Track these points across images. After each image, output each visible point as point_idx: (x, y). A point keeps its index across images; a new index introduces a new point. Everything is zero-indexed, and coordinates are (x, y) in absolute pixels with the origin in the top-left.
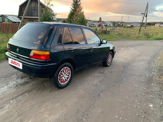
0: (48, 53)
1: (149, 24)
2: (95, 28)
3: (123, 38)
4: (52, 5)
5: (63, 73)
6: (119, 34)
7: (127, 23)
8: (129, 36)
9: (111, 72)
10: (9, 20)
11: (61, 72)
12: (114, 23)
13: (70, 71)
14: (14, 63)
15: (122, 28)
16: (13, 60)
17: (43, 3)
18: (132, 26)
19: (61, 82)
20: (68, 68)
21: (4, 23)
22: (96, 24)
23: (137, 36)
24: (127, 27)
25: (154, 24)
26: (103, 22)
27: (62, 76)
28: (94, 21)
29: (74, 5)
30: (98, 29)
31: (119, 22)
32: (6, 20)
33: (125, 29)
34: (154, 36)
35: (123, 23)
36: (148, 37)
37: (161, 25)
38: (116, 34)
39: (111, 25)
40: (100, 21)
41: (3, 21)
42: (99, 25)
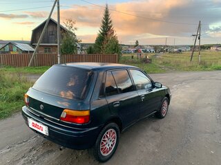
0: (87, 113)
1: (203, 47)
2: (130, 55)
3: (170, 68)
4: (76, 29)
5: (106, 139)
6: (164, 63)
7: (172, 47)
8: (178, 65)
9: (169, 128)
10: (18, 49)
11: (104, 138)
12: (156, 48)
13: (115, 135)
14: (36, 126)
15: (167, 54)
16: (35, 122)
17: (64, 26)
18: (180, 51)
19: (104, 153)
20: (113, 131)
21: (12, 53)
22: (132, 50)
23: (189, 65)
24: (174, 53)
25: (209, 47)
26: (141, 46)
27: (105, 143)
28: (129, 46)
29: (104, 27)
30: (135, 56)
31: (161, 46)
32: (15, 49)
33: (171, 55)
34: (213, 65)
35: (167, 46)
36: (204, 66)
37: (218, 48)
38: (161, 62)
39: (152, 50)
40: (137, 45)
41: (11, 50)
42: (136, 51)
